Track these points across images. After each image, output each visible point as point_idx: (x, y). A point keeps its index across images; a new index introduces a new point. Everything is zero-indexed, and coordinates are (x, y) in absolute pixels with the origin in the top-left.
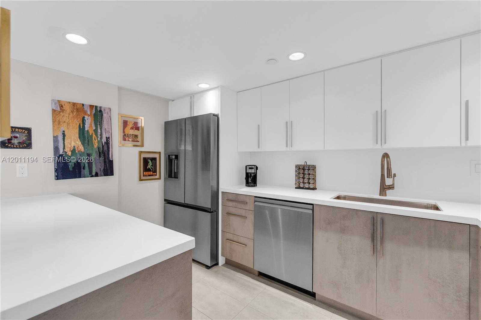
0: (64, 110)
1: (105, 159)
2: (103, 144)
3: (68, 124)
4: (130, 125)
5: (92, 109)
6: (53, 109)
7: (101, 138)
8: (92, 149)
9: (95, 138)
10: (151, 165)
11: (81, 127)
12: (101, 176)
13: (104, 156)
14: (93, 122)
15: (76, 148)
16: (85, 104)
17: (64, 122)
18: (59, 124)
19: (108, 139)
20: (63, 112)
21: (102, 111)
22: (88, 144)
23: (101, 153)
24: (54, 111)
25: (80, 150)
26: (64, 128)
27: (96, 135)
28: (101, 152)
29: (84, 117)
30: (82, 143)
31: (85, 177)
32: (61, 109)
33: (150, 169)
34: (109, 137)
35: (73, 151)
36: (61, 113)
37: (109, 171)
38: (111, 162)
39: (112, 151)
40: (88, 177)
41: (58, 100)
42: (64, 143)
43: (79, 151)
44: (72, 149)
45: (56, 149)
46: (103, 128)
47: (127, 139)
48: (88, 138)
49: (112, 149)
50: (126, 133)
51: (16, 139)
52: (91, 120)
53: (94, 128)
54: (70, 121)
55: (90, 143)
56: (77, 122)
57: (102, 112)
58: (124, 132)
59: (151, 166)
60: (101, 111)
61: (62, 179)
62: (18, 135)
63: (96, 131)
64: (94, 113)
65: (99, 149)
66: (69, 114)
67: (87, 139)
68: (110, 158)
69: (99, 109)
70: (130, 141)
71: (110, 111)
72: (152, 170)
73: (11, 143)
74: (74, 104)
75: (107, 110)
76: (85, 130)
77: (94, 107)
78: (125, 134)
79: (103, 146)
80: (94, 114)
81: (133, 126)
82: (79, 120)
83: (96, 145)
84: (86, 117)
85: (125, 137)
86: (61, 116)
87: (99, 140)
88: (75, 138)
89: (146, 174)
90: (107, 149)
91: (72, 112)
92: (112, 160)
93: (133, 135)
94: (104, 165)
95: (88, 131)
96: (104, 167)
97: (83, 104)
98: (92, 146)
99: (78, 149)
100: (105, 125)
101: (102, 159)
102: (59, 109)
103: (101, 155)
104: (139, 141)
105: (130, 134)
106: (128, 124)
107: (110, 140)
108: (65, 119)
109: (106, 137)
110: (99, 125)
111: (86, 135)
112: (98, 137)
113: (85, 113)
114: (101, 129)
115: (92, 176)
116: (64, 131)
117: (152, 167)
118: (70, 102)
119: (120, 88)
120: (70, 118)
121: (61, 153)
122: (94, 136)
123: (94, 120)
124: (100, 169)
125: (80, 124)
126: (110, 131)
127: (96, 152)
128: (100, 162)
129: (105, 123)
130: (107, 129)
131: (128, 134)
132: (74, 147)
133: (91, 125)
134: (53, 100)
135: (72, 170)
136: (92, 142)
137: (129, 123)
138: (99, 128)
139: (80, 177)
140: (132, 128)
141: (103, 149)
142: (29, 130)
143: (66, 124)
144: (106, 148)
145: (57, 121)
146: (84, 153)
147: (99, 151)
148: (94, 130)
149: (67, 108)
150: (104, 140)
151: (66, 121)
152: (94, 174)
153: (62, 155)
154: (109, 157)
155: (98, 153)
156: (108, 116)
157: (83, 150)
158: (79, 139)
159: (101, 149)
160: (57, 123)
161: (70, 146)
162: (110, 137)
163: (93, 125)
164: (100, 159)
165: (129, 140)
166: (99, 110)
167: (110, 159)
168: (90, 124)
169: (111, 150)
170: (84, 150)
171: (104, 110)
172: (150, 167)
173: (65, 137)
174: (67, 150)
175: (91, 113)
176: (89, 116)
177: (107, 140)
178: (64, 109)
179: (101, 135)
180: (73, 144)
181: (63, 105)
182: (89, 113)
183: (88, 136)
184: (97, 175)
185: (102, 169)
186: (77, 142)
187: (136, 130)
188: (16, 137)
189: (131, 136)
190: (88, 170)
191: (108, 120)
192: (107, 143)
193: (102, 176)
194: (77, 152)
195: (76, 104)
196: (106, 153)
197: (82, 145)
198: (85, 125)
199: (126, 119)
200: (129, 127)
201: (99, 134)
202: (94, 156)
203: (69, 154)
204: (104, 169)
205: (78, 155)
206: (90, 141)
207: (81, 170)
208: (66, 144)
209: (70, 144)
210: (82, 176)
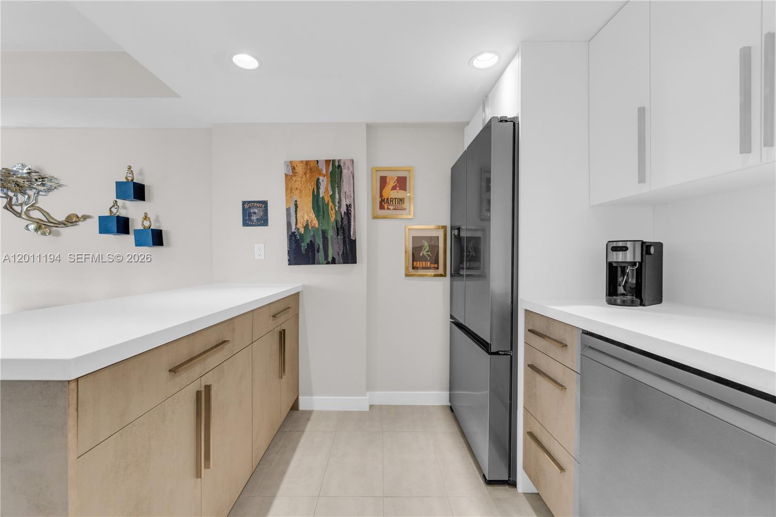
0: (296, 173)
1: (344, 238)
2: (342, 216)
3: (301, 191)
4: (391, 183)
5: (329, 165)
6: (285, 174)
7: (340, 207)
8: (328, 223)
9: (331, 207)
10: (427, 249)
11: (315, 194)
12: (339, 264)
13: (344, 233)
14: (330, 184)
15: (309, 223)
16: (320, 160)
17: (297, 189)
18: (291, 192)
19: (348, 207)
20: (295, 176)
21: (341, 166)
22: (323, 217)
23: (340, 230)
24: (286, 175)
25: (314, 226)
26: (295, 198)
27: (333, 202)
28: (339, 227)
29: (318, 179)
30: (316, 216)
31: (319, 264)
32: (293, 172)
33: (425, 257)
34: (350, 204)
35: (306, 227)
36: (294, 178)
37: (350, 257)
38: (353, 243)
39: (354, 226)
40: (323, 264)
41: (290, 161)
42: (296, 217)
43: (312, 227)
44: (304, 225)
45: (289, 224)
46: (342, 192)
47: (386, 207)
48: (323, 207)
49: (355, 221)
50: (385, 196)
51: (255, 216)
52: (327, 181)
53: (331, 193)
54: (303, 187)
55: (325, 215)
56: (311, 186)
57: (341, 168)
58: (381, 196)
59: (427, 252)
60: (339, 166)
61: (295, 265)
62: (256, 211)
63: (333, 197)
64: (331, 170)
65: (336, 223)
66: (302, 178)
67: (322, 209)
68: (352, 235)
69: (337, 164)
70: (390, 209)
71: (353, 163)
72: (429, 258)
73: (251, 219)
74: (307, 163)
75: (348, 164)
76: (319, 196)
77: (331, 163)
78: (383, 198)
79: (342, 219)
80: (331, 172)
81: (396, 185)
82: (312, 183)
83: (333, 219)
84: (321, 178)
85: (383, 204)
86: (293, 182)
87: (337, 209)
88: (309, 210)
89: (418, 265)
90: (347, 223)
91: (305, 174)
92: (354, 239)
93: (397, 200)
94: (343, 247)
95: (323, 197)
96: (343, 250)
97: (317, 161)
98: (328, 219)
99: (311, 225)
100: (346, 187)
101: (340, 238)
102: (291, 173)
103: (340, 232)
104: (405, 209)
105: (391, 199)
106: (388, 181)
107: (352, 209)
108: (297, 184)
109: (347, 205)
110: (337, 188)
111: (321, 204)
112: (335, 206)
113: (320, 173)
114: (339, 193)
115: (328, 263)
116: (296, 201)
117: (429, 253)
118: (302, 162)
119: (369, 127)
120: (303, 183)
121: (293, 230)
122: (331, 204)
123: (331, 182)
124: (338, 252)
125: (314, 189)
126: (352, 195)
127: (333, 227)
128: (338, 243)
129: (344, 183)
130: (347, 192)
131: (388, 199)
132: (307, 221)
133: (327, 189)
134: (285, 162)
135: (305, 253)
136: (328, 213)
137: (390, 180)
138: (337, 192)
139: (313, 263)
140: (394, 188)
141: (342, 223)
142: (265, 203)
143: (299, 191)
144: (345, 222)
145: (289, 188)
146: (318, 229)
147: (337, 225)
148: (330, 196)
149: (300, 170)
150: (344, 209)
151: (299, 188)
152: (330, 259)
153: (294, 233)
154: (350, 235)
155: (336, 228)
156: (350, 172)
157: (317, 225)
158: (312, 211)
159: (339, 223)
160: (289, 191)
161: (302, 221)
162: (352, 204)
163: (330, 189)
164: (338, 239)
165: (389, 207)
166: (337, 166)
167: (352, 238)
168: (326, 187)
169: (352, 223)
170: (319, 225)
171: (344, 164)
172: (425, 253)
173: (298, 209)
174: (300, 226)
175: (327, 172)
176: (324, 176)
177: (347, 209)
178: (296, 171)
179: (340, 202)
180: (306, 218)
181: (295, 166)
182: (324, 172)
183: (323, 205)
184: (333, 262)
185: (341, 253)
186: (311, 215)
187: (400, 191)
188: (255, 213)
189: (392, 201)
190: (323, 254)
191: (350, 178)
192: (348, 213)
193: (341, 264)
194: (310, 228)
195: (309, 163)
196: (346, 228)
197: (316, 219)
198: (320, 190)
199: (384, 174)
200: (389, 186)
201: (337, 201)
202: (331, 234)
203: (302, 231)
204: (343, 253)
205: (312, 233)
206: (325, 212)
207: (315, 253)
208: (298, 218)
209: (303, 218)
210: (316, 262)
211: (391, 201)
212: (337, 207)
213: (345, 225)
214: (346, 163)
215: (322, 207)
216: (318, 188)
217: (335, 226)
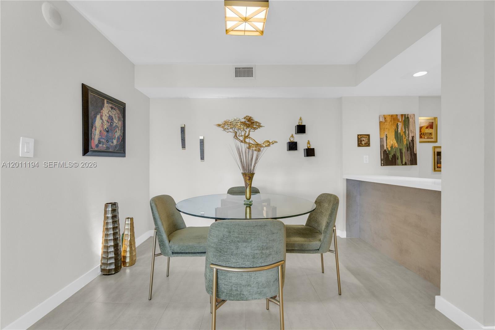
0: (386, 121)
1: (411, 152)
2: (409, 142)
3: (389, 129)
5: (403, 117)
7: (408, 137)
8: (403, 145)
9: (404, 138)
11: (396, 131)
13: (411, 150)
14: (403, 126)
15: (393, 145)
16: (398, 115)
17: (387, 128)
18: (383, 130)
19: (413, 137)
20: (386, 122)
22: (400, 142)
24: (380, 122)
26: (386, 133)
28: (408, 147)
29: (398, 124)
30: (396, 142)
31: (398, 165)
32: (385, 120)
34: (414, 136)
35: (392, 147)
36: (385, 123)
37: (414, 162)
38: (415, 155)
39: (416, 146)
40: (400, 165)
41: (383, 115)
43: (395, 147)
44: (391, 146)
45: (382, 146)
47: (423, 137)
49: (416, 144)
53: (404, 130)
56: (394, 127)
57: (409, 119)
58: (421, 132)
60: (408, 117)
61: (385, 166)
63: (405, 132)
64: (404, 119)
65: (407, 145)
66: (389, 123)
67: (399, 138)
68: (415, 151)
69: (407, 116)
71: (415, 116)
74: (392, 116)
75: (412, 116)
76: (398, 132)
79: (410, 143)
80: (404, 120)
81: (428, 126)
82: (395, 126)
83: (405, 143)
84: (399, 123)
85: (422, 135)
86: (385, 125)
88: (393, 139)
89: (439, 166)
91: (391, 121)
92: (416, 153)
93: (428, 134)
94: (411, 157)
95: (400, 133)
97: (397, 115)
98: (403, 143)
100: (411, 127)
102: (384, 121)
103: (409, 150)
104: (433, 138)
105: (425, 133)
107: (415, 139)
108: (387, 126)
109: (412, 137)
110: (407, 128)
111: (399, 136)
112: (406, 137)
113: (398, 121)
114: (408, 131)
115: (403, 165)
116: (386, 135)
118: (389, 115)
119: (420, 98)
120: (390, 126)
121: (385, 149)
122: (404, 136)
123: (404, 125)
125: (395, 129)
126: (414, 132)
127: (405, 147)
128: (408, 155)
129: (411, 125)
130: (412, 130)
131: (424, 133)
132: (392, 144)
133: (402, 129)
134: (380, 115)
135: (391, 160)
136: (403, 141)
138: (407, 130)
139: (395, 165)
140: (427, 128)
141: (410, 145)
142: (369, 135)
143: (387, 130)
144: (411, 145)
145: (383, 128)
146: (397, 148)
149: (388, 119)
150: (410, 139)
152: (404, 163)
155: (407, 148)
156: (413, 120)
157: (397, 146)
158: (395, 139)
163: (403, 128)
164: (408, 153)
165: (425, 137)
166: (407, 117)
169: (415, 145)
170: (398, 146)
171: (410, 116)
173: (387, 138)
174: (388, 146)
175: (402, 120)
176: (400, 122)
177: (412, 138)
178: (387, 120)
179: (408, 135)
180: (392, 142)
181: (386, 117)
182: (400, 120)
184: (406, 164)
185: (409, 160)
186: (394, 141)
187: (430, 129)
190: (400, 160)
191: (413, 123)
192: (413, 141)
193: (409, 165)
194: (394, 148)
196: (412, 148)
200: (425, 127)
201: (407, 134)
202: (404, 150)
203: (390, 149)
204: (411, 160)
205: (394, 150)
206: (401, 140)
207: (396, 160)
208: (388, 143)
209: (390, 143)
210: (397, 164)
211: (425, 134)
212: (407, 138)
213: (411, 146)
214: (411, 116)
215: (399, 137)
216: (398, 128)
217: (406, 146)
